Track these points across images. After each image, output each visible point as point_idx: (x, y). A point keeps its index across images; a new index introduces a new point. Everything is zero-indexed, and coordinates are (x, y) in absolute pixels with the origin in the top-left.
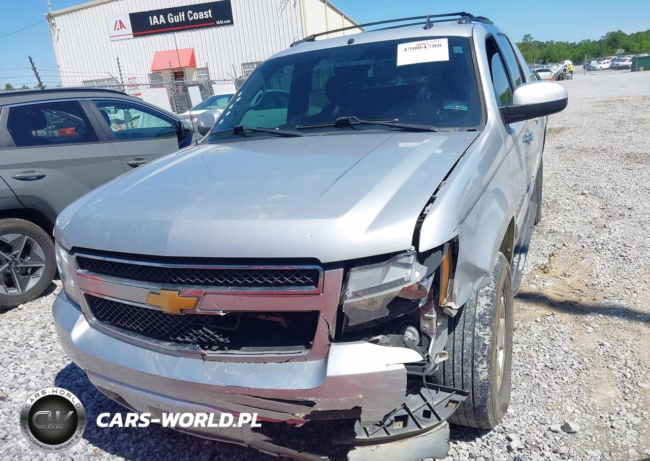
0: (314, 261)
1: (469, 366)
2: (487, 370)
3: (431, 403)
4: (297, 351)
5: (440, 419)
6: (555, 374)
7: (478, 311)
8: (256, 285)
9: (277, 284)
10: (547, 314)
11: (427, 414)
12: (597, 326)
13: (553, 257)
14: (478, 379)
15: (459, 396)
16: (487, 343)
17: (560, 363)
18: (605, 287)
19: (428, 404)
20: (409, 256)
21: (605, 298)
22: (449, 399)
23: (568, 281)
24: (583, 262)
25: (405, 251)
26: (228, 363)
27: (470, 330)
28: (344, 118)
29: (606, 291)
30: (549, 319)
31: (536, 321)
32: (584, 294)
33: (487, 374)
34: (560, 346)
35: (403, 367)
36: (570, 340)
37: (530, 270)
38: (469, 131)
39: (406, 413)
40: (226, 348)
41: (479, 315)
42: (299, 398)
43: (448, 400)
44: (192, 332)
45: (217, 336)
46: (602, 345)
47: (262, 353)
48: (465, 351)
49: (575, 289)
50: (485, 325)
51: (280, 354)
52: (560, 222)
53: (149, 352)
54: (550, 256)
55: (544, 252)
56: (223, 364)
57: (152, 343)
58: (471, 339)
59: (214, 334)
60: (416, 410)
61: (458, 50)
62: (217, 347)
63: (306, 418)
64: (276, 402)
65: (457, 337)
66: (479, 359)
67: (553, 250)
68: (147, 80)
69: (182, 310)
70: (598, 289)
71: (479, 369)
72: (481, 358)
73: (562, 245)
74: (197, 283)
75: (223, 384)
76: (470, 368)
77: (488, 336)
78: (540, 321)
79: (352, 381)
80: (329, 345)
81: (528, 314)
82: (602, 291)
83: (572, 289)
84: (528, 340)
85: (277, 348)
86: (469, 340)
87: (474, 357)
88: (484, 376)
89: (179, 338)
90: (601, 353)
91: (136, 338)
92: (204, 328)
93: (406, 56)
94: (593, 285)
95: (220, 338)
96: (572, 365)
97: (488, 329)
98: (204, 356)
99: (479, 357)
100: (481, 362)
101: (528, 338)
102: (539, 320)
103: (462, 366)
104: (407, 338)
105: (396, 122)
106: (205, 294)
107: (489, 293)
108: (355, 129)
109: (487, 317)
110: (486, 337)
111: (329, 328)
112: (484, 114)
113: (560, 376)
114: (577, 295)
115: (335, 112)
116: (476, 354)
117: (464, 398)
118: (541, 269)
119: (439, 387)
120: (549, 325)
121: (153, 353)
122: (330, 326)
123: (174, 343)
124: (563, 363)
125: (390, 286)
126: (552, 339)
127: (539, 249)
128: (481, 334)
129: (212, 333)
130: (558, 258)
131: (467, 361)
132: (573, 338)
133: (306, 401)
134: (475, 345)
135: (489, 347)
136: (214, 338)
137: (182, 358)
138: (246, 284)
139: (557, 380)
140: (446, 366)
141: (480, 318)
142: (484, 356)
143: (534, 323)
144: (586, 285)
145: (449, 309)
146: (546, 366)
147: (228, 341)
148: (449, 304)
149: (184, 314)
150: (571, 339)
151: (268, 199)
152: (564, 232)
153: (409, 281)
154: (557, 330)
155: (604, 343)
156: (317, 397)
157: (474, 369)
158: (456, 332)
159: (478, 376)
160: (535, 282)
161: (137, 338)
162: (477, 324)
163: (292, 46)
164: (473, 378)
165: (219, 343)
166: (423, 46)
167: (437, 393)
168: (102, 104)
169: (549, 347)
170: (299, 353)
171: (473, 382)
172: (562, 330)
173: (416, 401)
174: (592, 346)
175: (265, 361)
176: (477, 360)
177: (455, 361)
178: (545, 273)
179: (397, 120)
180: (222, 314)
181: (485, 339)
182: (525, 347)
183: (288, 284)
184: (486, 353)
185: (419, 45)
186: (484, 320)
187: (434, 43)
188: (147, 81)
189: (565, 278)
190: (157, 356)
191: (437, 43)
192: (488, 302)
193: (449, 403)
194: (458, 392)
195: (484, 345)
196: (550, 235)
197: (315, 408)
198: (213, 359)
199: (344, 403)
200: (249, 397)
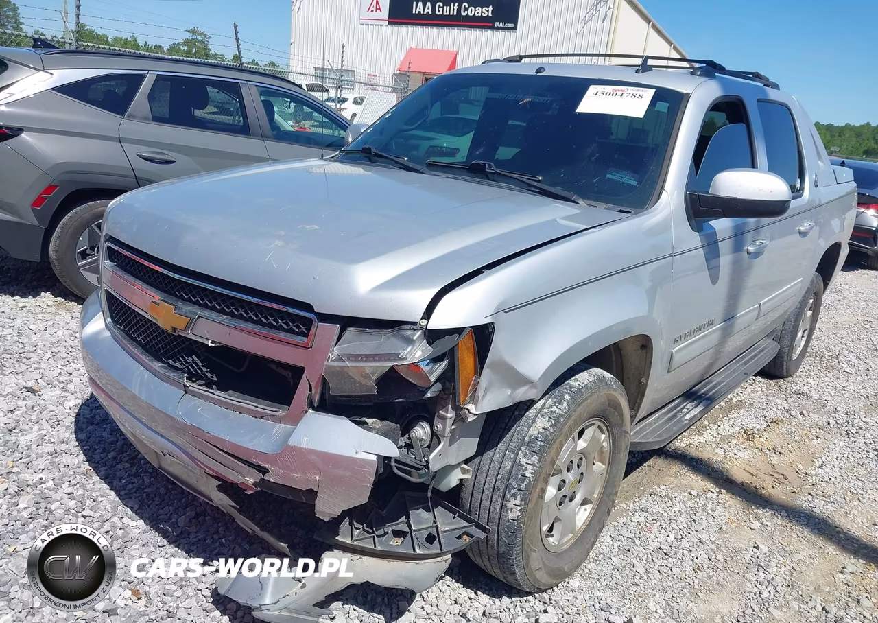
0: (308, 307)
1: (499, 496)
2: (519, 508)
3: (439, 527)
4: (274, 409)
5: (441, 549)
6: (665, 561)
7: (531, 433)
8: (250, 320)
9: (270, 326)
10: (711, 489)
11: (430, 539)
12: (769, 524)
13: (774, 424)
14: (506, 517)
15: (478, 530)
16: (528, 475)
17: (681, 551)
18: (822, 481)
19: (437, 527)
20: (415, 330)
21: (810, 494)
22: (465, 530)
23: (775, 459)
24: (815, 442)
25: (414, 323)
26: (207, 402)
27: (513, 453)
28: (480, 162)
29: (819, 486)
30: (708, 496)
31: (690, 494)
32: (786, 481)
33: (518, 513)
34: (697, 531)
35: (374, 458)
36: (717, 529)
37: (732, 431)
38: (620, 211)
39: (407, 529)
40: (214, 386)
41: (530, 438)
42: (254, 460)
43: (462, 531)
44: (184, 358)
45: (204, 369)
46: (757, 548)
47: (240, 401)
48: (499, 476)
49: (778, 473)
50: (533, 452)
51: (257, 407)
52: (823, 385)
53: (142, 368)
54: (772, 422)
55: (767, 415)
56: (202, 402)
57: (146, 359)
58: (510, 463)
59: (202, 366)
60: (419, 530)
61: (662, 107)
62: (203, 382)
63: (255, 484)
64: (230, 458)
65: (497, 456)
66: (513, 491)
67: (783, 415)
68: (390, 81)
69: (174, 329)
70: (811, 481)
71: (510, 505)
72: (516, 490)
73: (799, 413)
74: (197, 303)
75: (189, 422)
76: (500, 500)
77: (531, 467)
78: (696, 495)
79: (313, 457)
80: (306, 411)
81: (685, 482)
82: (813, 485)
83: (774, 472)
84: (661, 512)
85: (262, 401)
86: (508, 464)
87: (508, 487)
88: (514, 514)
89: (171, 361)
90: (748, 557)
91: (135, 350)
92: (194, 357)
93: (593, 103)
94: (806, 474)
95: (207, 371)
96: (697, 558)
97: (535, 458)
98: (186, 388)
99: (514, 488)
100: (515, 496)
101: (663, 510)
102: (694, 492)
103: (493, 494)
104: (414, 434)
105: (539, 181)
106: (199, 317)
107: (554, 415)
108: (488, 179)
109: (539, 443)
110: (528, 466)
111: (311, 390)
112: (656, 195)
113: (670, 565)
114: (776, 480)
115: (478, 153)
116: (511, 484)
117: (482, 535)
118: (747, 434)
119: (459, 512)
120: (703, 504)
121: (146, 371)
122: (313, 389)
123: (166, 365)
124: (686, 553)
125: (381, 358)
126: (694, 520)
127: (763, 409)
128: (524, 461)
129: (200, 364)
130: (780, 427)
131: (499, 489)
132: (724, 527)
133: (260, 466)
134: (513, 473)
135: (529, 480)
136: (202, 371)
137: (167, 384)
138: (241, 317)
139: (661, 569)
140: (475, 489)
141: (529, 442)
142: (520, 490)
143: (686, 494)
144: (797, 472)
145: (467, 412)
146: (660, 548)
147: (215, 379)
148: (469, 406)
149: (176, 334)
150: (720, 528)
151: (300, 227)
152: (816, 398)
153: (405, 359)
154: (710, 512)
155: (760, 546)
156: (272, 465)
157: (504, 502)
158: (497, 450)
159: (507, 512)
160: (726, 446)
161: (137, 351)
162: (523, 448)
163: (484, 63)
164: (501, 513)
165: (205, 378)
166: (620, 93)
167: (454, 518)
168: (266, 92)
169: (681, 527)
170: (276, 411)
171: (499, 518)
172: (717, 513)
173: (426, 519)
174: (744, 544)
175: (241, 410)
176: (510, 492)
177: (486, 486)
178: (748, 440)
179: (540, 178)
180: (210, 345)
181: (526, 469)
182: (650, 518)
183: (280, 328)
184: (523, 486)
185: (616, 91)
186: (534, 445)
187: (635, 93)
188: (390, 83)
189: (774, 455)
190: (147, 374)
191: (638, 93)
192: (548, 425)
193: (463, 534)
194: (479, 526)
195: (524, 476)
196: (795, 396)
197: (266, 477)
198: (194, 394)
199: (299, 480)
200: (209, 444)
